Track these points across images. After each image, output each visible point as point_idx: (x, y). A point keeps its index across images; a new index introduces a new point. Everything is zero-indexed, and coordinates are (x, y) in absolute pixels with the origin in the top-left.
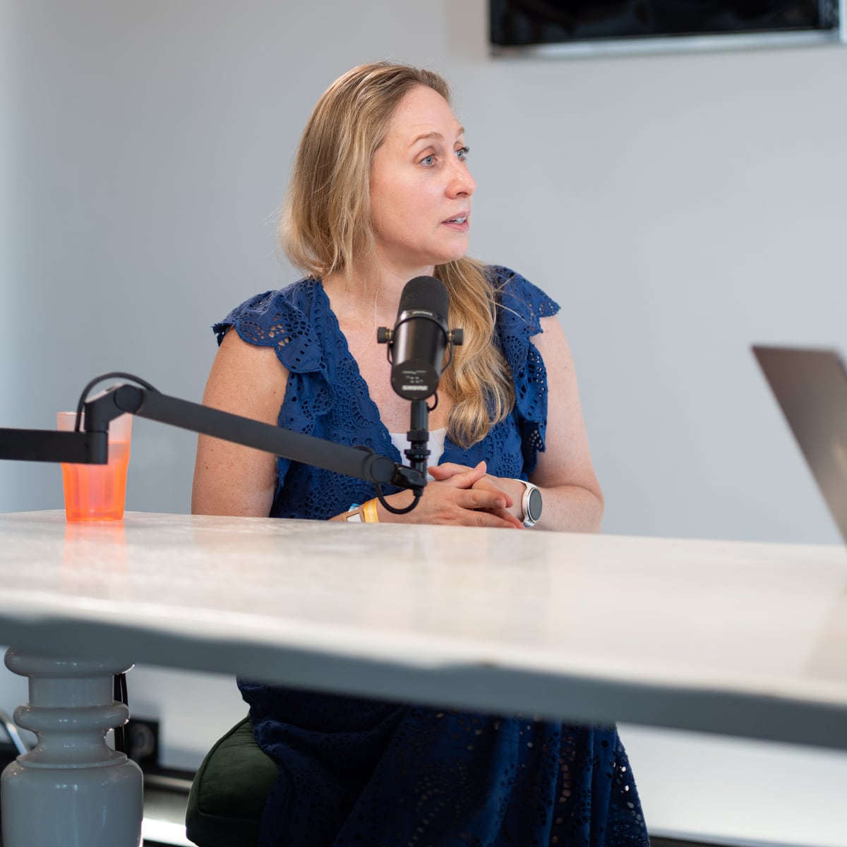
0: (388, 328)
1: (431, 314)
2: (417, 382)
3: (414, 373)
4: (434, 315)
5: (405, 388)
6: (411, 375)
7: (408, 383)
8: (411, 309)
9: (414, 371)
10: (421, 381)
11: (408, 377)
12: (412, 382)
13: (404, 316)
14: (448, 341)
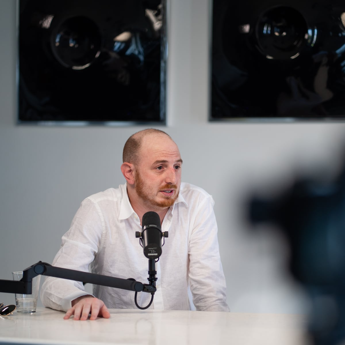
0: (139, 232)
1: (156, 226)
2: (154, 252)
3: (153, 249)
4: (157, 227)
5: (149, 254)
6: (151, 250)
7: (150, 253)
8: (148, 224)
9: (152, 248)
10: (155, 252)
11: (150, 250)
12: (152, 252)
13: (145, 228)
14: (163, 236)
